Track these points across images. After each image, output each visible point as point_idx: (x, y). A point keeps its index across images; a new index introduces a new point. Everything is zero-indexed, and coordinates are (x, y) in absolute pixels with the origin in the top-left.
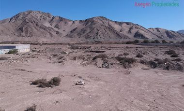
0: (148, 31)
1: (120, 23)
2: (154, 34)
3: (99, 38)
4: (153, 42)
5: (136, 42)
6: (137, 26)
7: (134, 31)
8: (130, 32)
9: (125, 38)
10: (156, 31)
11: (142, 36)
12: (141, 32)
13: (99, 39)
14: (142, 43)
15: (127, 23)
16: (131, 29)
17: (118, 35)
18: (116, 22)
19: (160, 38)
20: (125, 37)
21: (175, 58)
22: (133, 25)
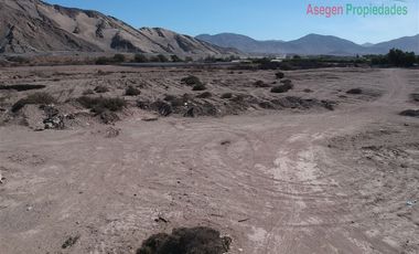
0: (140, 33)
1: (71, 12)
2: (153, 42)
3: (18, 48)
4: (155, 60)
5: (119, 60)
6: (113, 22)
7: (109, 33)
8: (99, 34)
9: (89, 49)
10: (155, 34)
11: (130, 46)
12: (125, 36)
13: (18, 53)
14: (132, 61)
15: (89, 13)
16: (100, 27)
17: (71, 42)
18: (57, 7)
19: (168, 50)
20: (91, 47)
21: (201, 92)
22: (104, 17)
